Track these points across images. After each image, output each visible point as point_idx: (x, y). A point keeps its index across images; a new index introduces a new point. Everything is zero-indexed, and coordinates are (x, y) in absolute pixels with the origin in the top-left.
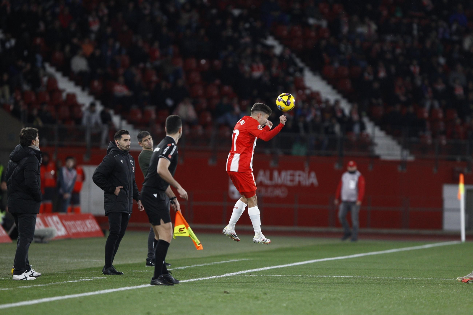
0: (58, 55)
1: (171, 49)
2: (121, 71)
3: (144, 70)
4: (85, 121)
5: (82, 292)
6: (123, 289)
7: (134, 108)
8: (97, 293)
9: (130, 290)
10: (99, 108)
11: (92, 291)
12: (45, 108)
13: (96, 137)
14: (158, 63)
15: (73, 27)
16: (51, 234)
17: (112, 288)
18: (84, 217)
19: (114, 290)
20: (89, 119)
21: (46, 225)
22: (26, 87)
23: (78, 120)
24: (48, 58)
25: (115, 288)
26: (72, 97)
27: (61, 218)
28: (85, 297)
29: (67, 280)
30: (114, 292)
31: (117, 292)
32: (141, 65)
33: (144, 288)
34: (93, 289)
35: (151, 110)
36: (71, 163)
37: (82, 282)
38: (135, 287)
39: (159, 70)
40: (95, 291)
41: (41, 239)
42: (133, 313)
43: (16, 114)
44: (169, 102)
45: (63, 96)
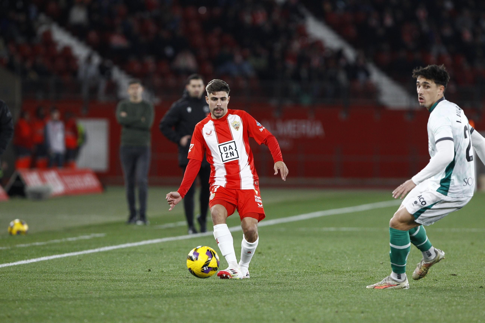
0: (52, 6)
2: (118, 21)
3: (142, 22)
4: (81, 74)
5: (81, 250)
6: (123, 246)
7: (133, 59)
10: (96, 60)
11: (92, 249)
13: (94, 90)
14: (155, 12)
16: (48, 190)
17: (112, 246)
18: (82, 173)
19: (114, 247)
20: (86, 71)
21: (43, 180)
22: (20, 40)
24: (42, 9)
25: (115, 245)
26: (67, 50)
27: (60, 174)
28: (84, 255)
29: (66, 238)
30: (114, 250)
31: (118, 249)
32: (139, 15)
33: (145, 245)
35: (150, 61)
36: (56, 115)
37: (81, 239)
38: (136, 244)
39: (158, 20)
40: (94, 248)
41: (39, 196)
42: (134, 270)
43: (10, 67)
44: (169, 51)
45: (59, 48)
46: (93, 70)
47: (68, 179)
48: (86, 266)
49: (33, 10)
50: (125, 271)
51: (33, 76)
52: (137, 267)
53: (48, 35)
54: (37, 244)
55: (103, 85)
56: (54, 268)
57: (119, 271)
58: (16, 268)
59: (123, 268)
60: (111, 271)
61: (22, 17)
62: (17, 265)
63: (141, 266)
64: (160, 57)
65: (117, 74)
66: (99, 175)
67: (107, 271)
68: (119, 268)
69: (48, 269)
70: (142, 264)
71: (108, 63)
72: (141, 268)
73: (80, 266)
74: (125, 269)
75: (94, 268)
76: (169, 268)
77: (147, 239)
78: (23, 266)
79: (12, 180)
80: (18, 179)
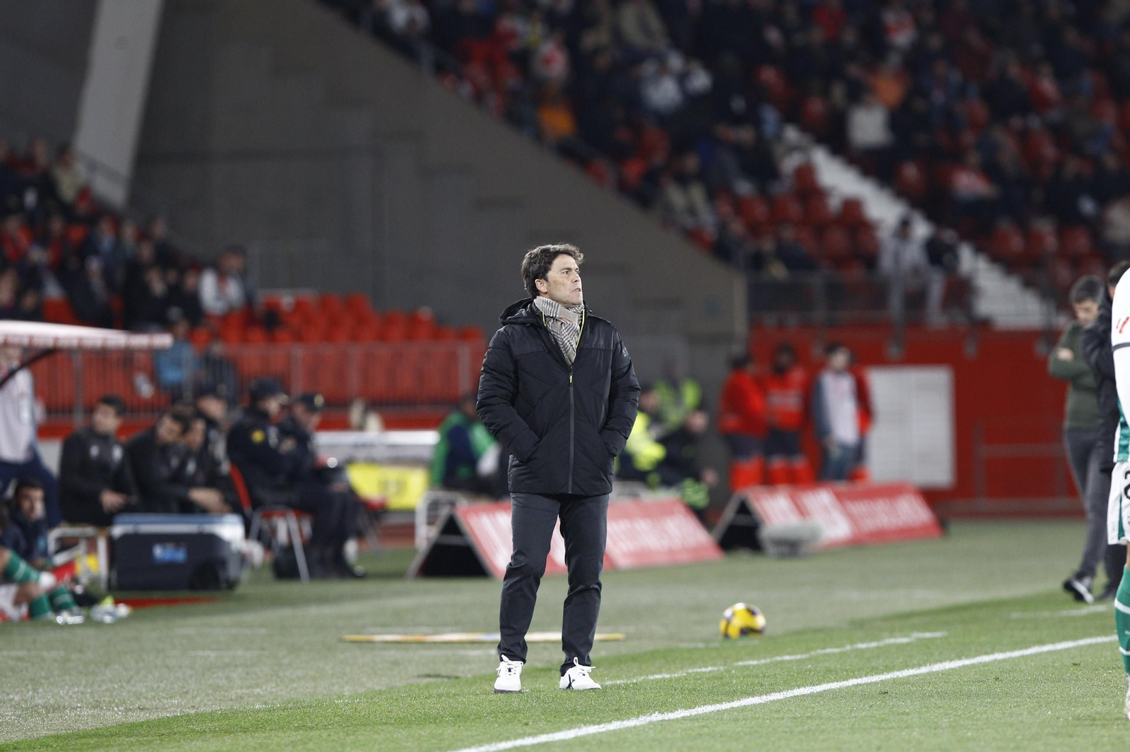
0: (816, 107)
1: (1089, 80)
2: (969, 138)
3: (1024, 137)
4: (886, 262)
5: (889, 669)
6: (986, 658)
7: (1005, 225)
8: (924, 670)
9: (1004, 661)
10: (922, 230)
11: (913, 667)
12: (788, 234)
13: (916, 300)
14: (1055, 115)
15: (849, 37)
16: (815, 534)
17: (960, 658)
18: (891, 491)
19: (967, 662)
20: (897, 257)
21: (802, 511)
22: (744, 188)
23: (870, 259)
24: (792, 115)
25: (968, 657)
26: (852, 207)
27: (840, 497)
28: (894, 681)
29: (852, 643)
30: (964, 667)
31: (973, 666)
32: (1016, 122)
33: (1036, 655)
34: (916, 662)
35: (1045, 228)
36: (840, 359)
37: (890, 646)
38: (1016, 654)
39: (1060, 134)
40: (919, 666)
41: (791, 547)
42: (1011, 715)
43: (721, 250)
44: (1088, 206)
45: (834, 203)
46: (913, 253)
47: (859, 508)
48: (898, 706)
49: (770, 116)
50: (990, 716)
51: (778, 271)
52: (1019, 706)
53: (806, 174)
54: (787, 658)
55: (937, 287)
56: (824, 713)
57: (975, 718)
58: (735, 713)
59: (985, 709)
60: (958, 718)
61: (744, 135)
62: (738, 707)
63: (1026, 704)
64: (1068, 219)
65: (969, 261)
66: (931, 496)
67: (947, 717)
68: (976, 710)
69: (810, 715)
70: (1028, 700)
71: (949, 235)
72: (1027, 708)
73: (885, 707)
74: (988, 712)
75: (917, 710)
76: (1092, 708)
77: (1041, 642)
78: (752, 710)
79: (729, 514)
80: (744, 509)
